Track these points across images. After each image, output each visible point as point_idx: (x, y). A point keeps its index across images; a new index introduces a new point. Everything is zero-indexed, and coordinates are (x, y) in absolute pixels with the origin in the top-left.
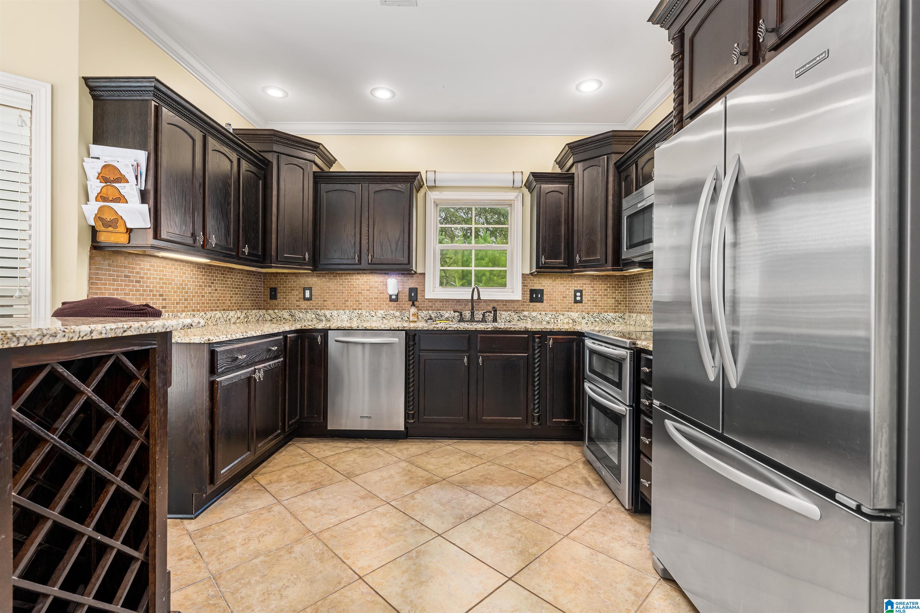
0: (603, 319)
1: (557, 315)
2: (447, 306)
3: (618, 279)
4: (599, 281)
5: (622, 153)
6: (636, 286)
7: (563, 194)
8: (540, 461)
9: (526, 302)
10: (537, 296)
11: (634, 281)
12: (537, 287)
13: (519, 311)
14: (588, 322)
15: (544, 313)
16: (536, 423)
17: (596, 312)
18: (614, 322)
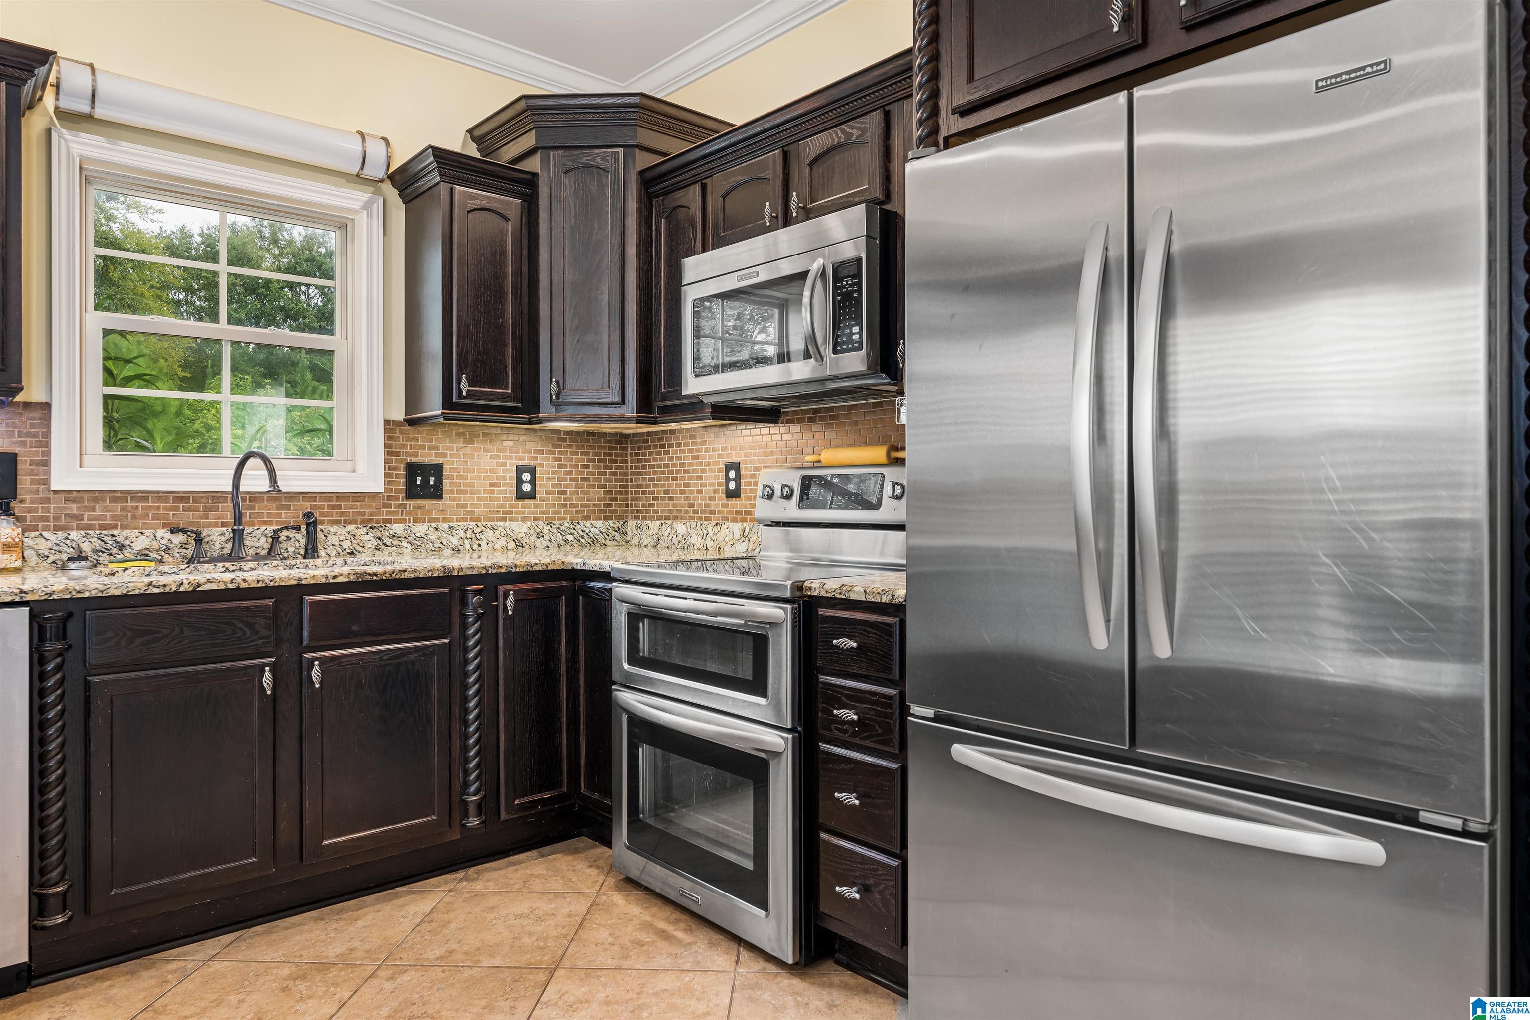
0: (582, 537)
1: (479, 530)
2: (140, 513)
3: (610, 442)
4: (570, 446)
5: (664, 154)
6: (655, 460)
7: (507, 220)
8: (518, 917)
9: (397, 498)
10: (426, 481)
11: (648, 448)
12: (426, 457)
13: (377, 522)
14: (549, 544)
15: (445, 526)
16: (474, 822)
17: (565, 519)
18: (604, 542)
